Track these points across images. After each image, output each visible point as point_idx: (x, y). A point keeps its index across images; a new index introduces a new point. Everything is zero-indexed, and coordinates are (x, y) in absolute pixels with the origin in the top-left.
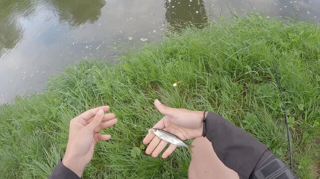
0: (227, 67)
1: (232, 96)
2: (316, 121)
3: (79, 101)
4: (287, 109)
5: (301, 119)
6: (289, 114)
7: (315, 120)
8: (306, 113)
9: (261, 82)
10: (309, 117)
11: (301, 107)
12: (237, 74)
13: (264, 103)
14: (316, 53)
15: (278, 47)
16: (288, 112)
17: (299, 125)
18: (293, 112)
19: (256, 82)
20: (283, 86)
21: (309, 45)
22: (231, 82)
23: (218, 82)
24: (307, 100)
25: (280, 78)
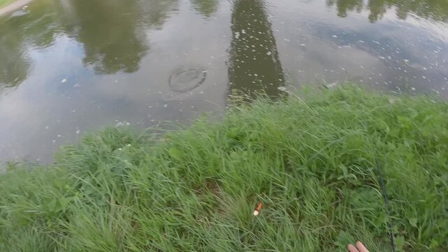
0: (314, 167)
1: (320, 207)
2: (433, 240)
3: (102, 194)
4: (393, 225)
5: (414, 238)
6: (396, 232)
7: (431, 238)
8: (420, 230)
9: (360, 186)
10: (424, 235)
11: (413, 222)
12: (327, 176)
13: (363, 218)
14: (434, 143)
15: (383, 136)
16: (395, 229)
17: (410, 247)
18: (402, 228)
19: (353, 187)
20: (389, 193)
21: (425, 132)
22: (319, 188)
23: (300, 188)
24: (422, 212)
25: (385, 182)
